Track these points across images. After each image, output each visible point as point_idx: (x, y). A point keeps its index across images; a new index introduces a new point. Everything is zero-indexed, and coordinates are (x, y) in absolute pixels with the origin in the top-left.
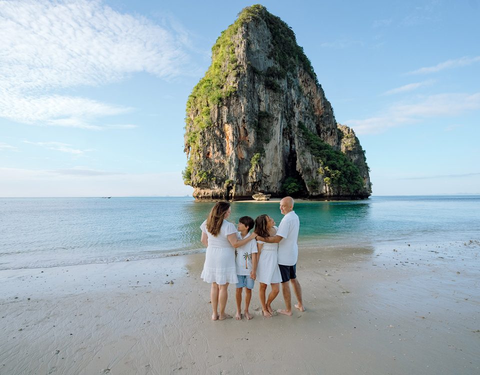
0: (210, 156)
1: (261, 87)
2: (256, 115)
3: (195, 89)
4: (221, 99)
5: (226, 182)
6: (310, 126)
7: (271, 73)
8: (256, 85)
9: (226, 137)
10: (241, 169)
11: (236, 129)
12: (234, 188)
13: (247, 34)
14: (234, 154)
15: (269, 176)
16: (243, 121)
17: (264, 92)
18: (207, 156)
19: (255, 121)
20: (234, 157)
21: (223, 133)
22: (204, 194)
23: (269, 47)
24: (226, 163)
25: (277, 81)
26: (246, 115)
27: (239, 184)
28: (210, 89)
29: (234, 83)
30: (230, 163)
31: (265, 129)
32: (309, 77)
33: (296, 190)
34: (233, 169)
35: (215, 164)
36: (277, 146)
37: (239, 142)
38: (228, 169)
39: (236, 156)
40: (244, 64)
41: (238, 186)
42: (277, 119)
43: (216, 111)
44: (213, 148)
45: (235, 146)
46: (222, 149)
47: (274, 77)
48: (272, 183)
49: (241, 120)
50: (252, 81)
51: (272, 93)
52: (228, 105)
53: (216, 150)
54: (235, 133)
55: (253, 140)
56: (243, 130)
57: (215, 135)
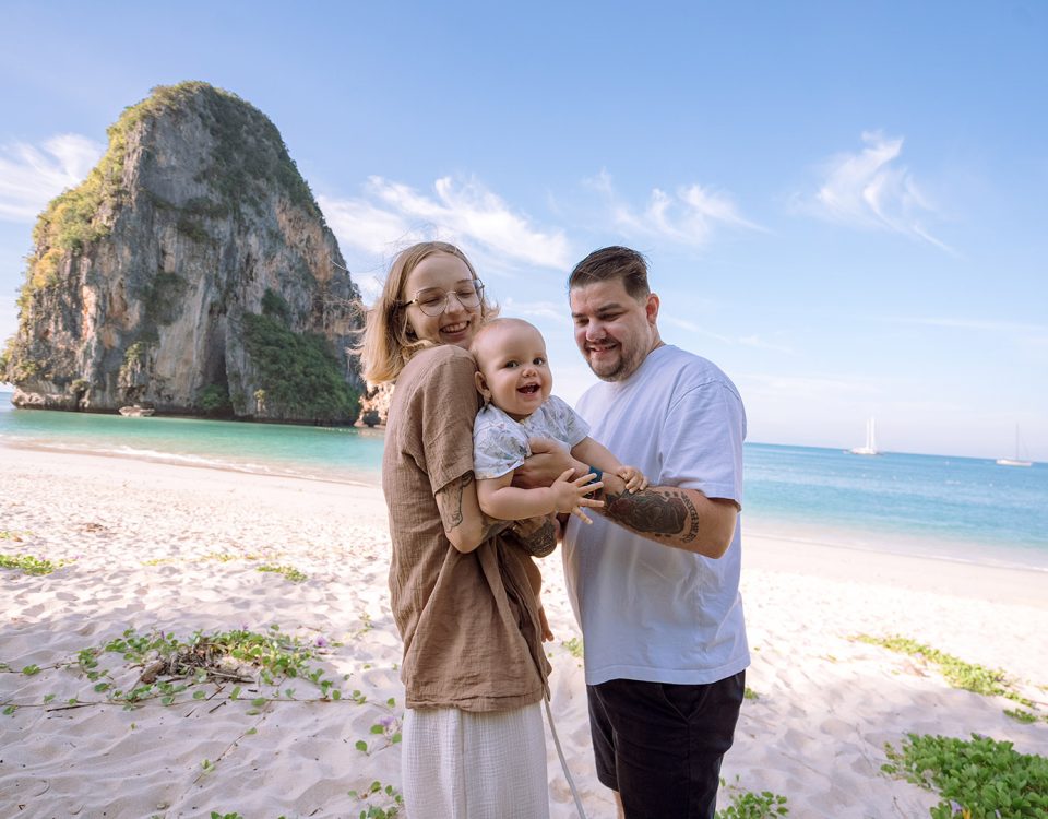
0: (49, 337)
1: (169, 231)
2: (150, 276)
3: (50, 207)
4: (78, 244)
5: (74, 382)
6: (296, 300)
7: (194, 207)
8: (155, 229)
9: (82, 309)
10: (105, 364)
11: (104, 296)
12: (88, 393)
13: (151, 136)
14: (95, 339)
15: (169, 379)
16: (121, 285)
17: (175, 239)
18: (42, 337)
19: (146, 288)
20: (94, 344)
21: (78, 301)
22: (30, 399)
23: (202, 161)
24: (79, 352)
25: (208, 222)
26: (127, 275)
27: (99, 388)
28: (70, 216)
29: (108, 219)
30: (86, 354)
31: (166, 302)
32: (303, 214)
33: (215, 405)
34: (89, 362)
35: (58, 351)
36: (192, 331)
37: (105, 318)
38: (81, 362)
39: (100, 342)
40: (133, 190)
41: (98, 392)
42: (195, 288)
43: (69, 261)
44: (56, 322)
45: (98, 325)
46: (74, 328)
47: (201, 215)
48: (178, 391)
49: (116, 282)
50: (147, 219)
51: (190, 243)
52: (93, 256)
53: (60, 328)
54: (101, 302)
55: (137, 318)
56: (119, 300)
57: (62, 303)
